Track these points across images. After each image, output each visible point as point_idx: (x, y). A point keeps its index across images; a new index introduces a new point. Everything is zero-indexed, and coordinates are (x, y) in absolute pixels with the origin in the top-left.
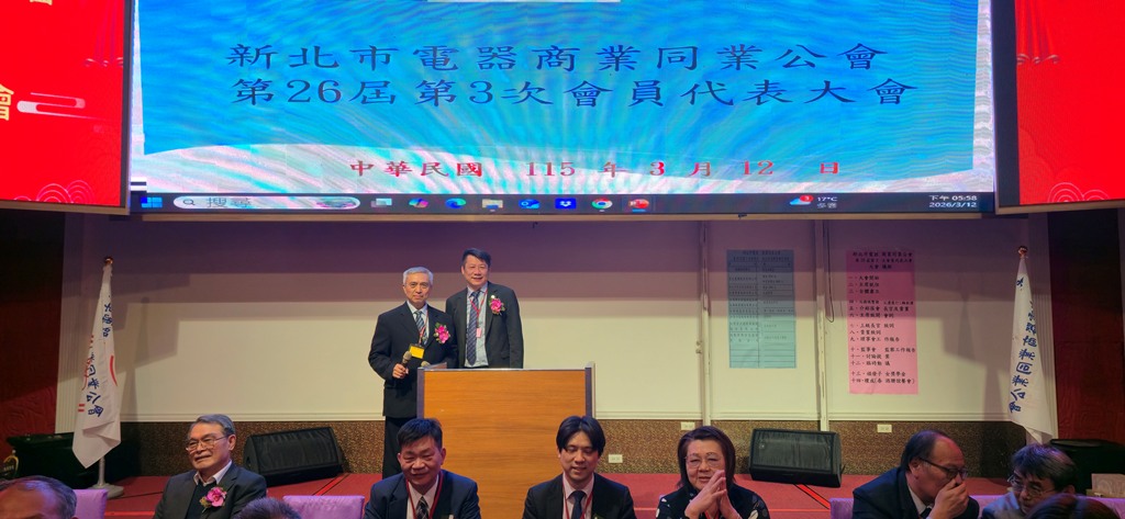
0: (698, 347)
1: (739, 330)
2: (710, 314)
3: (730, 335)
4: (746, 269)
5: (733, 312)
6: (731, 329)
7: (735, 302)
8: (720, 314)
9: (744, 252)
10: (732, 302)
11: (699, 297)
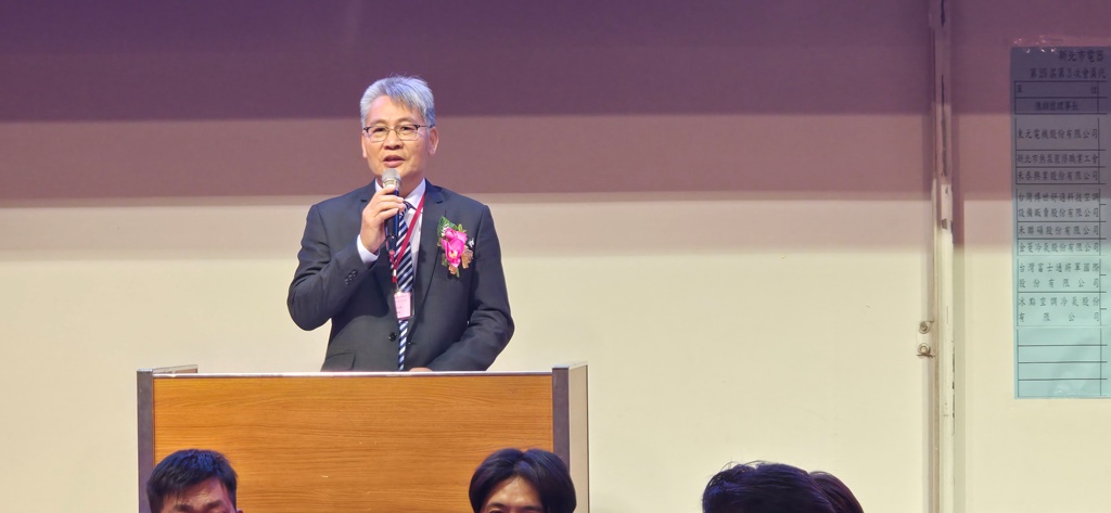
0: (923, 339)
1: (1044, 286)
2: (958, 240)
3: (1019, 302)
4: (1067, 106)
5: (1026, 234)
6: (1021, 283)
7: (1034, 204)
8: (991, 241)
9: (1062, 54)
10: (1026, 204)
11: (928, 189)
